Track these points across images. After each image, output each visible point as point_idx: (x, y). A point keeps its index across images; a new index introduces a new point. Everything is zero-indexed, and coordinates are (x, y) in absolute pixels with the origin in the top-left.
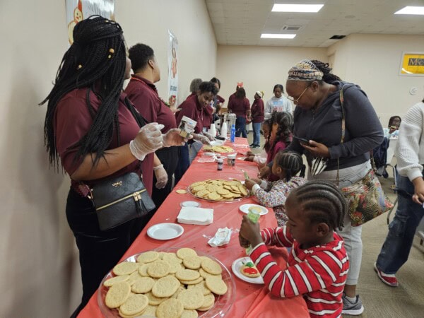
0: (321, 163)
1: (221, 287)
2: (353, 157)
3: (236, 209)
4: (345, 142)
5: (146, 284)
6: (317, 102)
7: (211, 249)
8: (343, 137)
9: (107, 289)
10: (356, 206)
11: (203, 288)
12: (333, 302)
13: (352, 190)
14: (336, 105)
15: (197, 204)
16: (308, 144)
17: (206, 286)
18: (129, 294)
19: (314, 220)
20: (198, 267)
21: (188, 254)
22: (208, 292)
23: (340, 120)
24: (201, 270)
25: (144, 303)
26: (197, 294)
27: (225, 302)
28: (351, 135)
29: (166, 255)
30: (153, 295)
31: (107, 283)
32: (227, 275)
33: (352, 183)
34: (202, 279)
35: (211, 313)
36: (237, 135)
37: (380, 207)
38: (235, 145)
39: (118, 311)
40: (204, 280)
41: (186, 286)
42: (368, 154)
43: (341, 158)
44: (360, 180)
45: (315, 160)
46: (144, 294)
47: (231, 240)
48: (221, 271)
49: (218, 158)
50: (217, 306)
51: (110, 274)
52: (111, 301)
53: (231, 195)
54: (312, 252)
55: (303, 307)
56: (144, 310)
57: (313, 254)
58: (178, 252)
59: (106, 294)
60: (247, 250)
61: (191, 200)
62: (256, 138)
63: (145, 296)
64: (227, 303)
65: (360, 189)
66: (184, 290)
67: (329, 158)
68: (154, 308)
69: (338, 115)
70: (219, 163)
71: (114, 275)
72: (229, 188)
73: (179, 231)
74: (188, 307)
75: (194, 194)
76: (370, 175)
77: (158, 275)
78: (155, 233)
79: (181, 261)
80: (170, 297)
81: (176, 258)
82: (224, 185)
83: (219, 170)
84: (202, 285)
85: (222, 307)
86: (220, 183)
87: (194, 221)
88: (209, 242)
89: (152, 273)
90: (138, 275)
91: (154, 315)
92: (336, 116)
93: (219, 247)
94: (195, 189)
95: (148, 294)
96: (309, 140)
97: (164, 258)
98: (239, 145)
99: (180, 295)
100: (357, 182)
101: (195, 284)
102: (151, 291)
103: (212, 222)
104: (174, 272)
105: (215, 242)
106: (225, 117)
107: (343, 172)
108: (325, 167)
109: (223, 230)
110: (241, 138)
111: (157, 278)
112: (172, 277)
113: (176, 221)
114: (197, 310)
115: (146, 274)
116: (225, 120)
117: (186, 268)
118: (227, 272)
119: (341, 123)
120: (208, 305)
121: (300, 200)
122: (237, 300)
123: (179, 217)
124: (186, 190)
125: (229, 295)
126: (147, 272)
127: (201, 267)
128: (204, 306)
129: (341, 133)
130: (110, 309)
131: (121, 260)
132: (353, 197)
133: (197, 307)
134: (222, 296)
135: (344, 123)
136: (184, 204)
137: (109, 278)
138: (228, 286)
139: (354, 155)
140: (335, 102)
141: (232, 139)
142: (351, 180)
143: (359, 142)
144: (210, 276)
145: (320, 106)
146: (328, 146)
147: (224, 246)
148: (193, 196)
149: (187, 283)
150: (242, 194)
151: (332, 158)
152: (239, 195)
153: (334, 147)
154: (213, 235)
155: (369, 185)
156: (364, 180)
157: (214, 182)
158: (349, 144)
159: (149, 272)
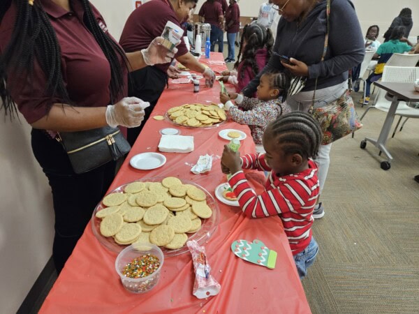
0: (299, 83)
1: (206, 212)
2: (332, 77)
3: (216, 134)
4: (325, 60)
5: (137, 213)
6: (302, 13)
7: (194, 176)
8: (324, 55)
9: (100, 220)
10: (328, 126)
11: (190, 213)
12: (302, 220)
13: (326, 111)
14: (322, 18)
15: (176, 131)
16: (288, 62)
17: (192, 212)
18: (123, 223)
19: (288, 152)
20: (184, 194)
21: (173, 182)
22: (195, 217)
23: (324, 34)
24: (187, 197)
25: (137, 231)
26: (185, 219)
27: (210, 224)
28: (333, 53)
29: (152, 185)
30: (144, 223)
31: (99, 214)
32: (211, 200)
33: (327, 104)
34: (188, 205)
35: (199, 235)
36: (212, 50)
37: (349, 126)
38: (211, 62)
39: (114, 239)
40: (191, 206)
41: (174, 213)
42: (346, 74)
43: (320, 78)
44: (334, 101)
45: (294, 80)
46: (135, 222)
47: (212, 167)
48: (205, 197)
49: (194, 78)
50: (204, 228)
51: (100, 206)
52: (106, 230)
53: (210, 121)
54: (285, 180)
55: (278, 224)
56: (138, 237)
57: (286, 182)
58: (164, 181)
59: (99, 224)
60: (228, 176)
61: (170, 127)
62: (230, 51)
63: (137, 224)
64: (213, 225)
65: (333, 109)
66: (173, 216)
67: (308, 77)
68: (147, 234)
69: (323, 29)
70: (195, 85)
71: (105, 207)
72: (207, 113)
73: (161, 160)
74: (179, 231)
75: (172, 120)
76: (345, 95)
77: (148, 205)
78: (138, 163)
79: (167, 190)
80: (160, 224)
81: (162, 187)
82: (202, 110)
83: (195, 92)
84: (189, 211)
85: (208, 229)
86: (198, 108)
87: (175, 150)
88: (192, 170)
89: (141, 203)
90: (127, 205)
91: (148, 240)
92: (320, 30)
93: (202, 174)
94: (173, 115)
95: (140, 222)
96: (289, 58)
97: (150, 188)
98: (215, 62)
99: (170, 221)
100: (331, 103)
101: (182, 211)
102: (142, 219)
103: (192, 150)
104: (161, 200)
105: (197, 170)
106: (199, 28)
107: (319, 92)
108: (302, 87)
109: (204, 157)
110: (216, 53)
111: (147, 208)
112: (161, 205)
113: (158, 150)
114: (186, 233)
115: (134, 204)
116: (199, 31)
117: (173, 196)
118: (210, 197)
119: (324, 39)
120: (196, 228)
121: (275, 134)
122: (222, 221)
123: (160, 146)
124: (164, 116)
125: (214, 218)
126: (136, 202)
127: (186, 195)
128: (193, 229)
129: (323, 50)
130: (106, 238)
131: (108, 192)
132: (325, 117)
133: (186, 231)
134: (207, 219)
135: (327, 38)
136: (164, 131)
137: (100, 209)
138: (212, 210)
139: (333, 74)
140: (321, 14)
141: (207, 55)
142: (327, 100)
143: (339, 60)
144: (195, 202)
145: (305, 18)
146: (308, 65)
147: (206, 173)
148: (171, 123)
149: (175, 210)
150: (220, 119)
151: (311, 77)
152: (218, 121)
153: (314, 65)
154: (195, 163)
155: (343, 106)
156: (339, 100)
157: (192, 106)
158: (329, 63)
159: (138, 202)
